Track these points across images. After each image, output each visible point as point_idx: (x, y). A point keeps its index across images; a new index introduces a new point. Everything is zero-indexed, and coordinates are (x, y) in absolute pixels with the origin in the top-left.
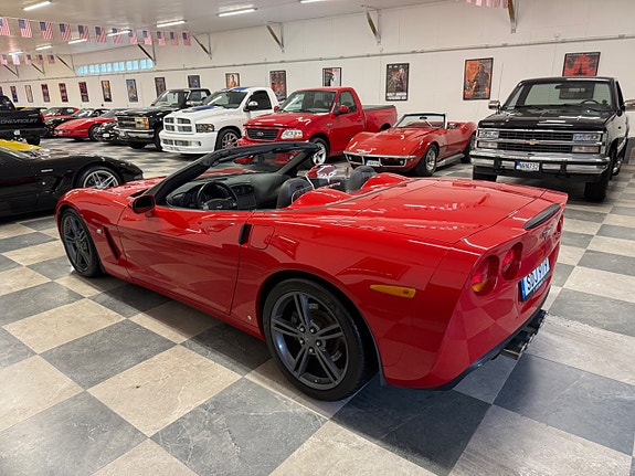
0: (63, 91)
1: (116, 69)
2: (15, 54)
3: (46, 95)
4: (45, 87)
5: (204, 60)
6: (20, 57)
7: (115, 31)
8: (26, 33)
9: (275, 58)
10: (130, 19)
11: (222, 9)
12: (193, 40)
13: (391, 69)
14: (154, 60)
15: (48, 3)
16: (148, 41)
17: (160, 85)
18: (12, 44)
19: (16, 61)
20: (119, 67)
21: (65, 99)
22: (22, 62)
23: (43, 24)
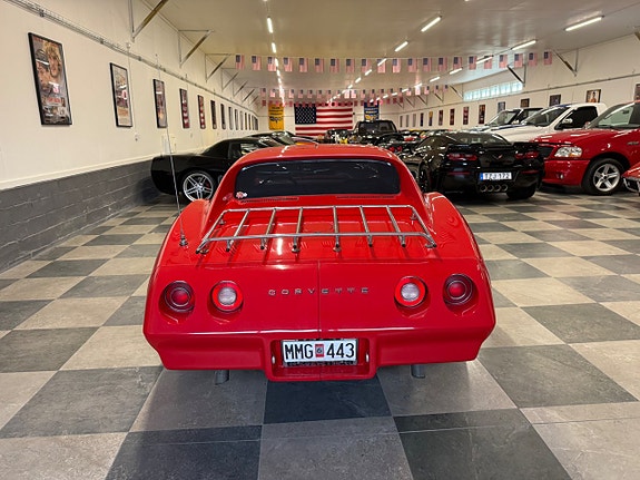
0: (452, 117)
1: (493, 94)
3: (441, 119)
4: (441, 113)
5: (568, 78)
11: (571, 21)
14: (524, 83)
19: (418, 93)
20: (495, 92)
21: (452, 123)
23: (410, 60)
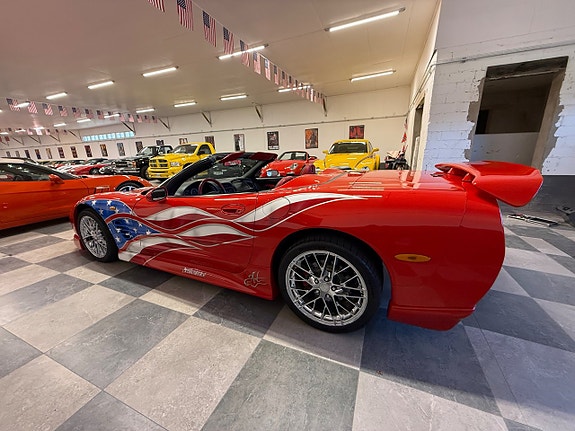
0: (74, 152)
1: (110, 138)
2: (38, 129)
3: (62, 154)
4: (60, 149)
5: (166, 131)
6: (42, 130)
7: (110, 114)
8: (49, 112)
9: (207, 130)
10: (119, 107)
11: (176, 102)
12: (159, 121)
13: (270, 135)
14: (134, 132)
15: (64, 94)
16: (132, 120)
17: (139, 146)
18: (35, 122)
20: (111, 136)
21: (75, 157)
22: (44, 134)
